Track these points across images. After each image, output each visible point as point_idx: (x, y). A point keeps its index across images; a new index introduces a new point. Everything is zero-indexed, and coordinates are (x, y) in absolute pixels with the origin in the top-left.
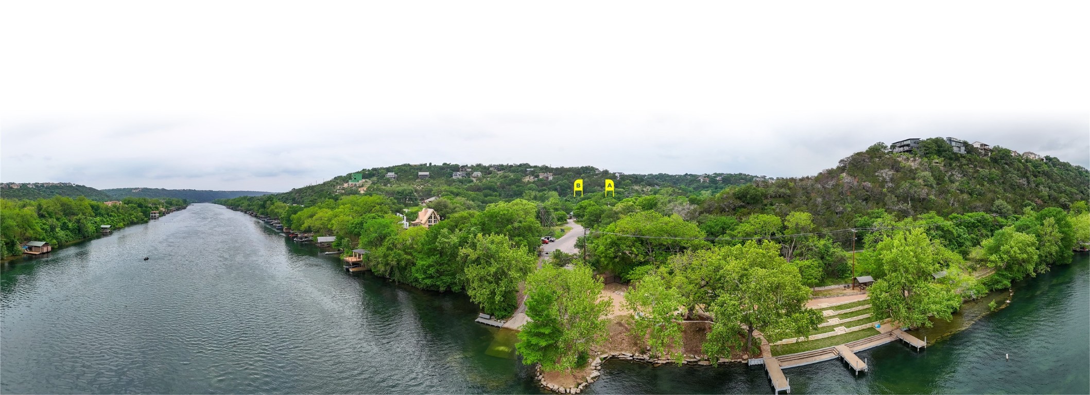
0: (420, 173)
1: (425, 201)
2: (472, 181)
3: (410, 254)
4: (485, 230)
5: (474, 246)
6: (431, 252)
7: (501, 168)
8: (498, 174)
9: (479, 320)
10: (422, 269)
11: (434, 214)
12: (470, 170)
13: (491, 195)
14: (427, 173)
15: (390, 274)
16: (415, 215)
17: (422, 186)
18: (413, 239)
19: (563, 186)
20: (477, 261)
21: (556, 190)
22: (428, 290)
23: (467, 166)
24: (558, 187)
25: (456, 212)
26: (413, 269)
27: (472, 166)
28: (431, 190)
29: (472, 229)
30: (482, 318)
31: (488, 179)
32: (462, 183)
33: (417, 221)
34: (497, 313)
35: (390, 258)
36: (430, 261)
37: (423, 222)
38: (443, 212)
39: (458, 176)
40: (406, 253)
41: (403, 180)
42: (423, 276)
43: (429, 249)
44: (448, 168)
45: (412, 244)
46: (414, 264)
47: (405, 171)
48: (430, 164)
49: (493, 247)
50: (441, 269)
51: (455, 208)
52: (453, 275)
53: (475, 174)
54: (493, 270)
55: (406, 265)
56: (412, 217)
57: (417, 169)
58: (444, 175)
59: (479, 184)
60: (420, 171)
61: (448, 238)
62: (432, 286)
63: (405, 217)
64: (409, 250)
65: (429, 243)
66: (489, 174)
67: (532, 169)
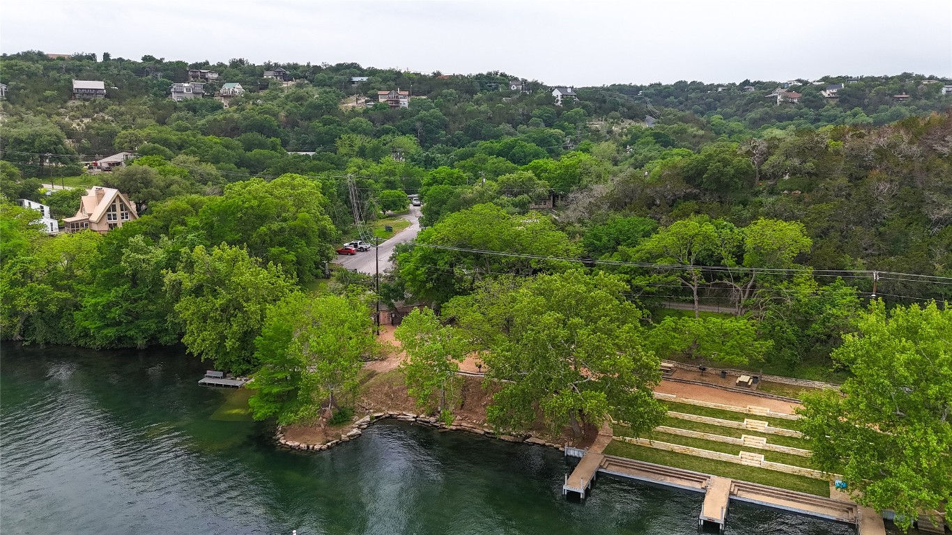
0: (78, 84)
1: (98, 162)
2: (220, 107)
3: (69, 288)
4: (212, 237)
5: (190, 266)
6: (112, 280)
7: (291, 72)
8: (282, 90)
9: (206, 380)
10: (95, 310)
11: (121, 201)
12: (215, 76)
13: (261, 146)
14: (99, 85)
15: (23, 333)
16: (72, 203)
17: (86, 120)
18: (72, 259)
19: (430, 123)
20: (198, 291)
21: (414, 131)
22: (112, 349)
23: (207, 63)
24: (418, 124)
25: (172, 194)
26: (78, 315)
27: (221, 65)
28: (112, 134)
29: (190, 237)
30: (211, 377)
31: (259, 101)
32: (195, 111)
33: (79, 217)
34: (234, 367)
35: (20, 302)
36: (112, 295)
37: (94, 218)
38: (140, 195)
39: (185, 91)
40: (59, 288)
41: (28, 101)
42: (99, 324)
43: (106, 275)
44: (157, 70)
45: (69, 269)
46: (77, 307)
47: (31, 75)
48: (106, 56)
49: (221, 267)
50: (135, 308)
51: (168, 186)
52: (161, 316)
53: (228, 88)
54: (219, 302)
55: (60, 311)
56: (64, 207)
57: (68, 71)
58: (147, 89)
59: (236, 116)
60: (79, 78)
61: (146, 253)
62: (120, 339)
63: (47, 209)
64: (66, 282)
65: (106, 263)
66: (264, 87)
67: (365, 79)
